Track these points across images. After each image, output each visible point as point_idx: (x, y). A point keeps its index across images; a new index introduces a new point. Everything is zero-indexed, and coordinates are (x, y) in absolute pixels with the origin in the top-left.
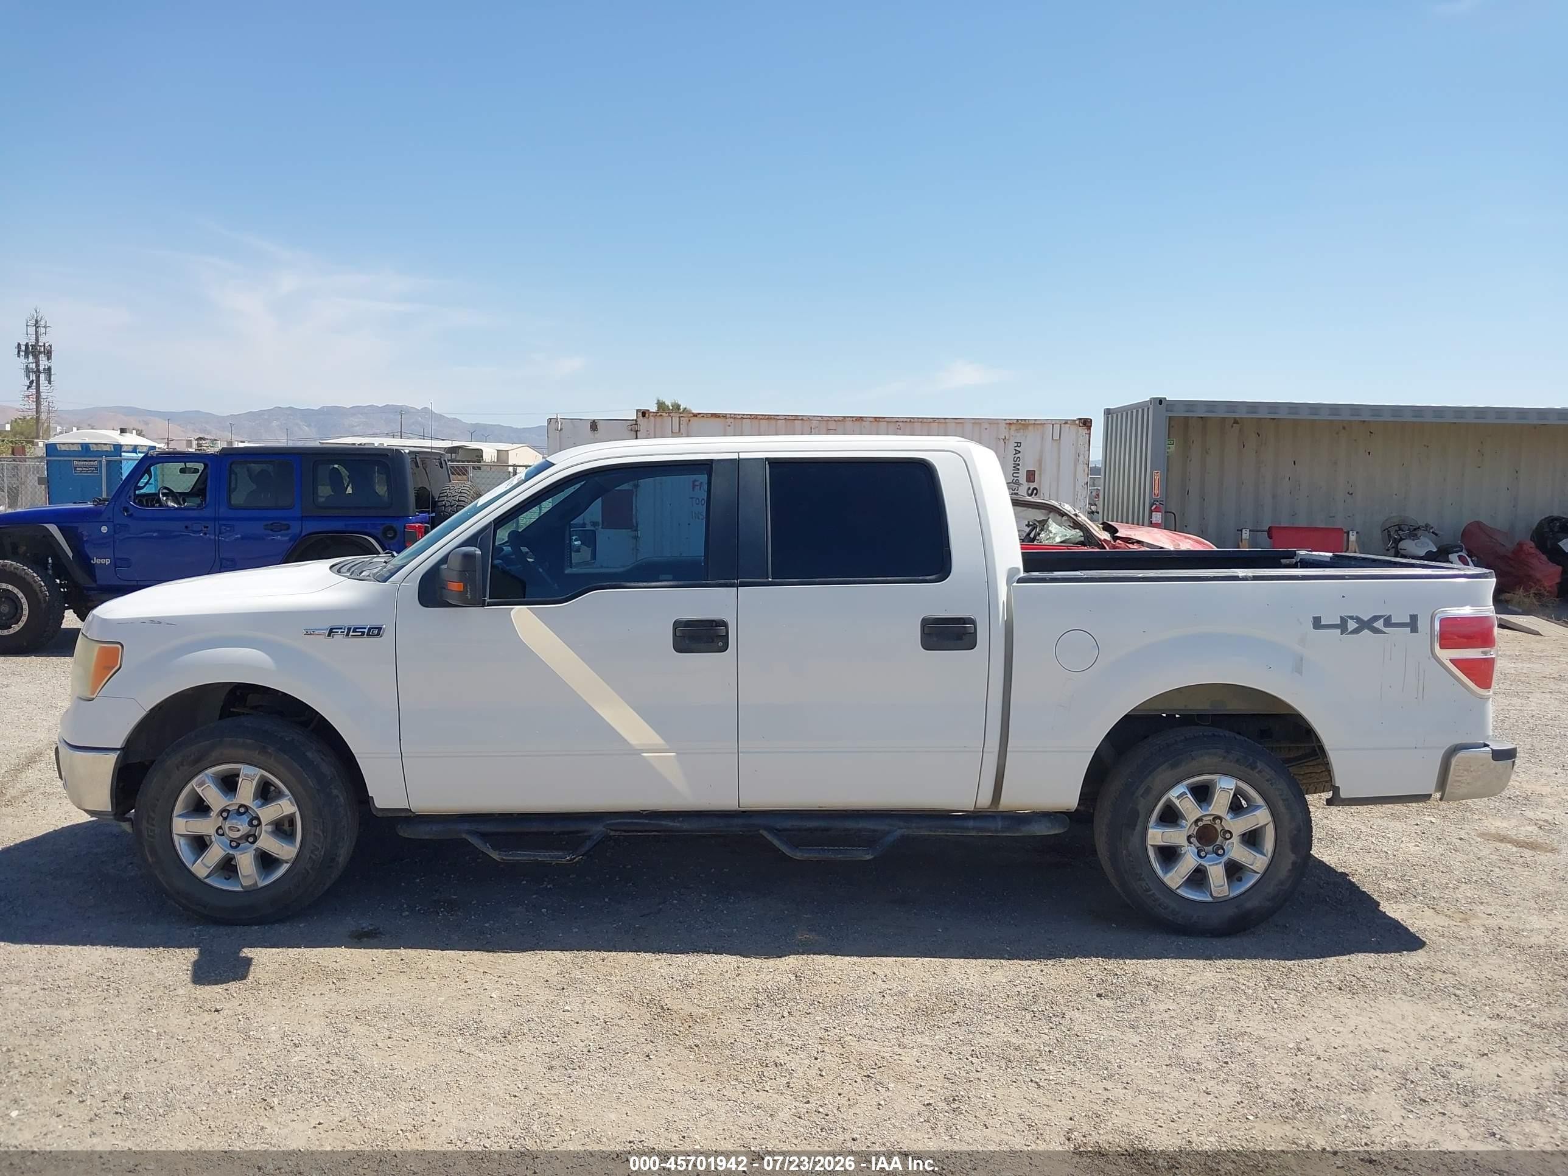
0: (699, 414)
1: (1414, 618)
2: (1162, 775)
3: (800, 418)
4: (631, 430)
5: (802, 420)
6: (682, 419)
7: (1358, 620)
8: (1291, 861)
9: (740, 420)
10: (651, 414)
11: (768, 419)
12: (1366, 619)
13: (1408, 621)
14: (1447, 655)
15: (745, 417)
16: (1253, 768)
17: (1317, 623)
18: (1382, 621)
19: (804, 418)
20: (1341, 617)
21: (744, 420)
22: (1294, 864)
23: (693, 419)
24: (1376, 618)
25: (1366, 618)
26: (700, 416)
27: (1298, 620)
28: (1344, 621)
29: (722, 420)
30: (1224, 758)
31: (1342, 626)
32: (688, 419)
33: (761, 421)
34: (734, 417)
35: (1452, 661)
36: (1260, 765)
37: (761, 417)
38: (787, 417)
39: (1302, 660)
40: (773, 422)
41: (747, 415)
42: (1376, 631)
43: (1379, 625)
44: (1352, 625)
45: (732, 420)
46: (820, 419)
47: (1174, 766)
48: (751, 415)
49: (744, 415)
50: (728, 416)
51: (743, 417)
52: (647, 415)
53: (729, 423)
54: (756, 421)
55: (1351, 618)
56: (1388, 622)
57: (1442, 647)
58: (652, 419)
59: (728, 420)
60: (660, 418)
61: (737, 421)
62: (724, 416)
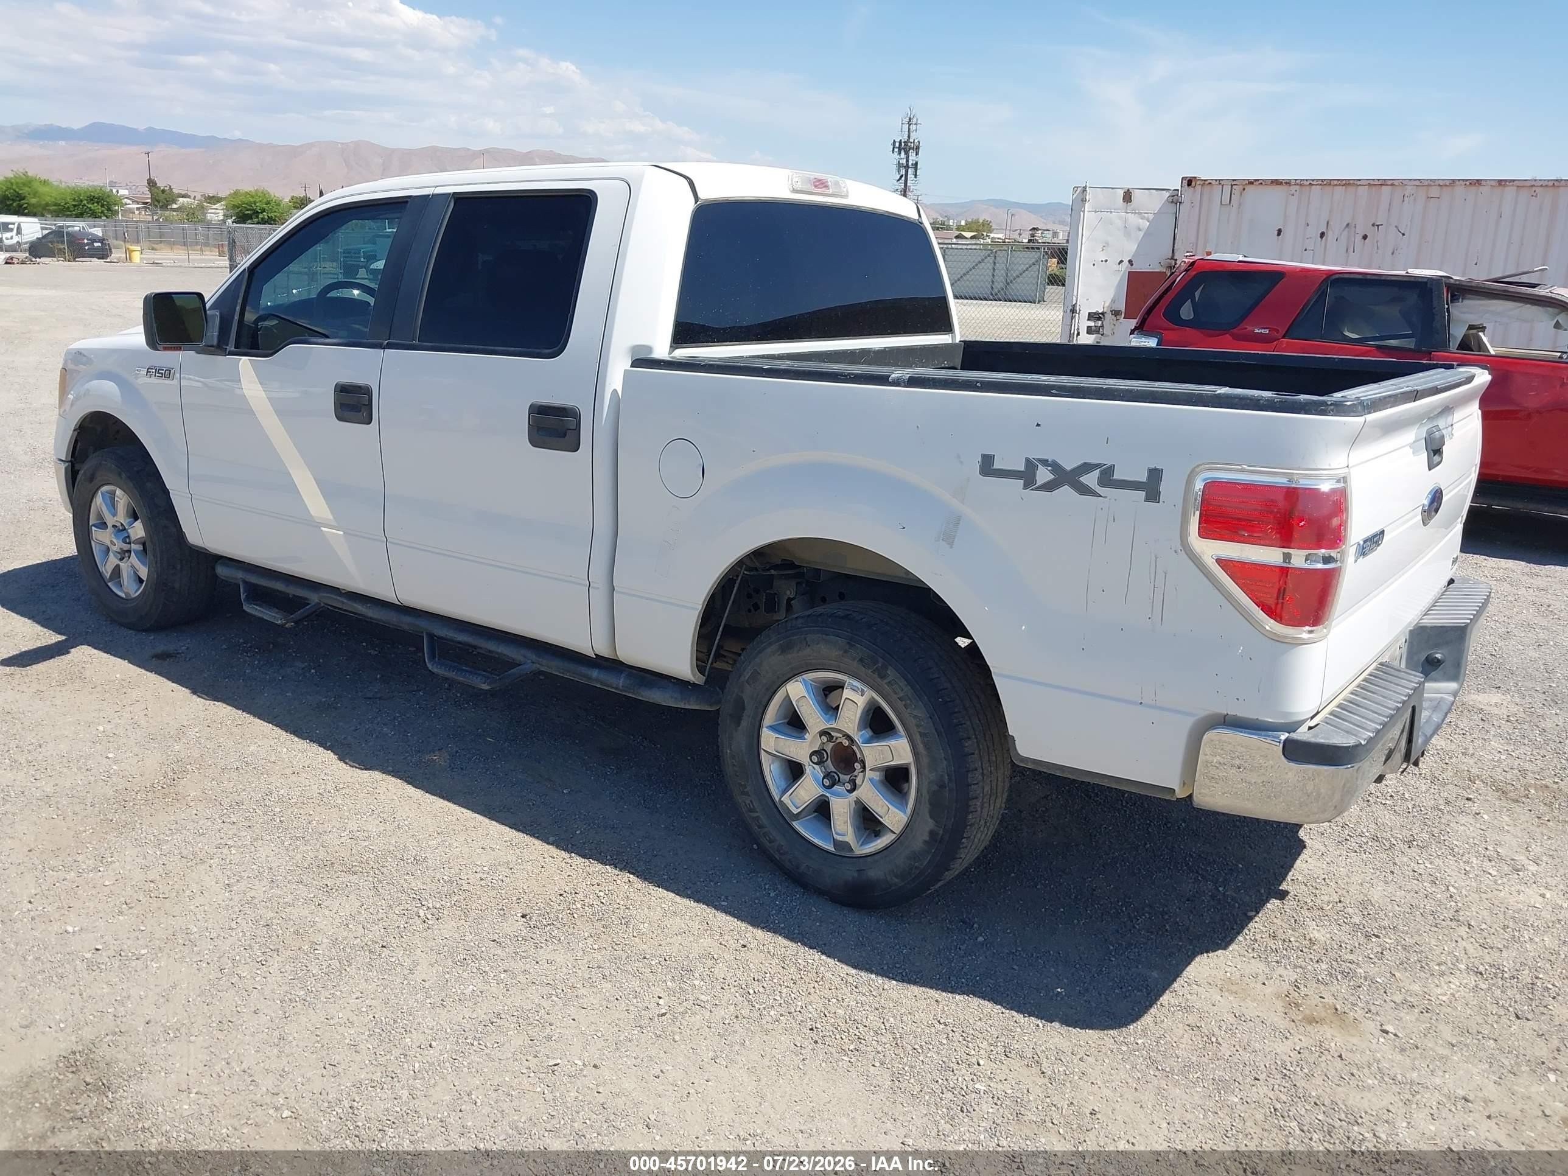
0: (1256, 180)
1: (1155, 475)
2: (769, 659)
3: (1391, 182)
4: (1172, 202)
5: (1392, 185)
6: (1234, 187)
7: (1055, 467)
8: (928, 829)
9: (1308, 188)
10: (1198, 183)
11: (1344, 185)
12: (1068, 468)
13: (1143, 478)
14: (1211, 550)
15: (1314, 183)
16: (882, 677)
17: (987, 466)
18: (1096, 474)
19: (1396, 183)
20: (1028, 460)
21: (1314, 187)
22: (932, 833)
23: (1249, 188)
24: (1087, 468)
25: (1069, 465)
26: (1257, 183)
27: (959, 457)
28: (1031, 467)
29: (1284, 188)
30: (846, 652)
31: (1027, 476)
32: (1241, 188)
33: (1335, 187)
34: (1300, 183)
35: (1221, 562)
36: (890, 671)
37: (1336, 182)
38: (1372, 182)
39: (957, 523)
40: (1351, 189)
41: (1318, 180)
42: (1085, 490)
43: (1090, 479)
44: (1043, 475)
45: (1297, 187)
46: (1418, 183)
47: (784, 649)
48: (1322, 180)
49: (1313, 180)
50: (1293, 182)
51: (1311, 183)
52: (1193, 184)
53: (1293, 191)
54: (1328, 189)
55: (1045, 462)
56: (1107, 478)
57: (1203, 534)
58: (1198, 188)
59: (1292, 187)
60: (1209, 187)
61: (1304, 188)
62: (1288, 183)
